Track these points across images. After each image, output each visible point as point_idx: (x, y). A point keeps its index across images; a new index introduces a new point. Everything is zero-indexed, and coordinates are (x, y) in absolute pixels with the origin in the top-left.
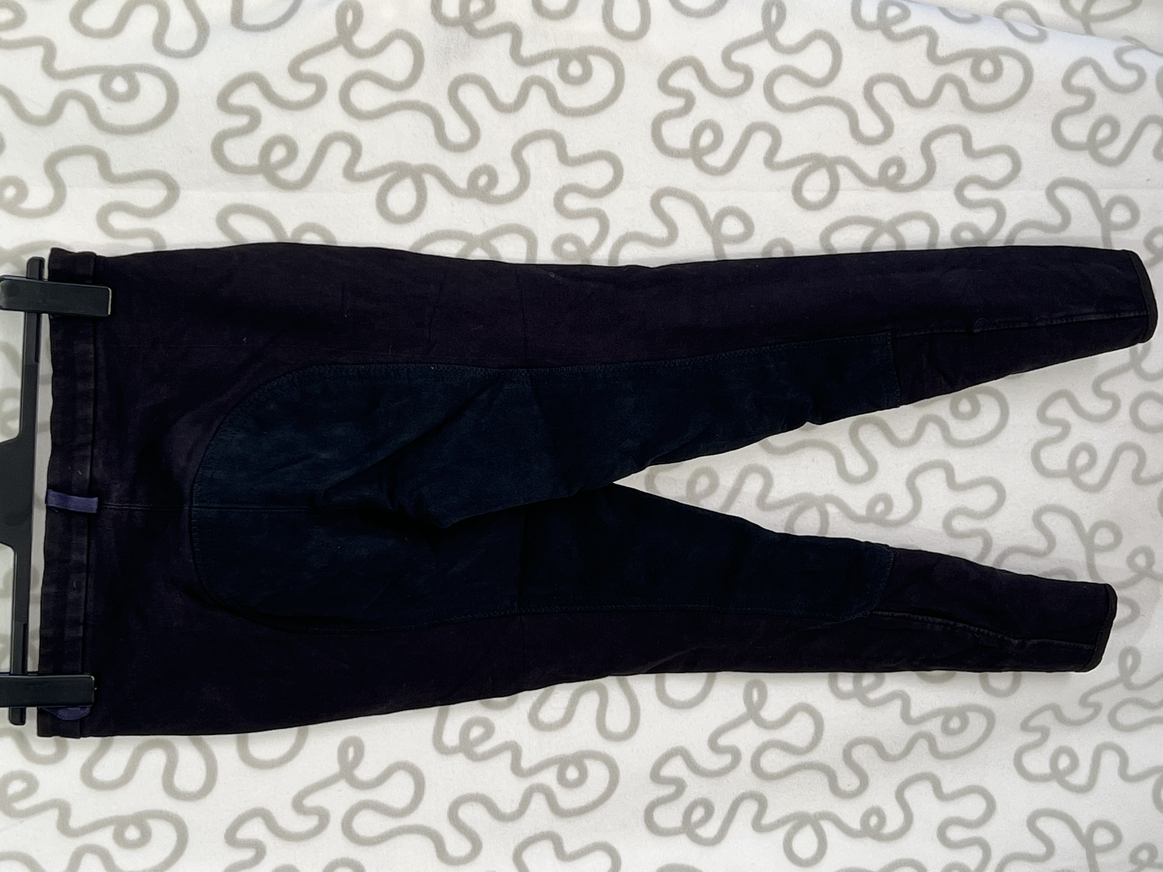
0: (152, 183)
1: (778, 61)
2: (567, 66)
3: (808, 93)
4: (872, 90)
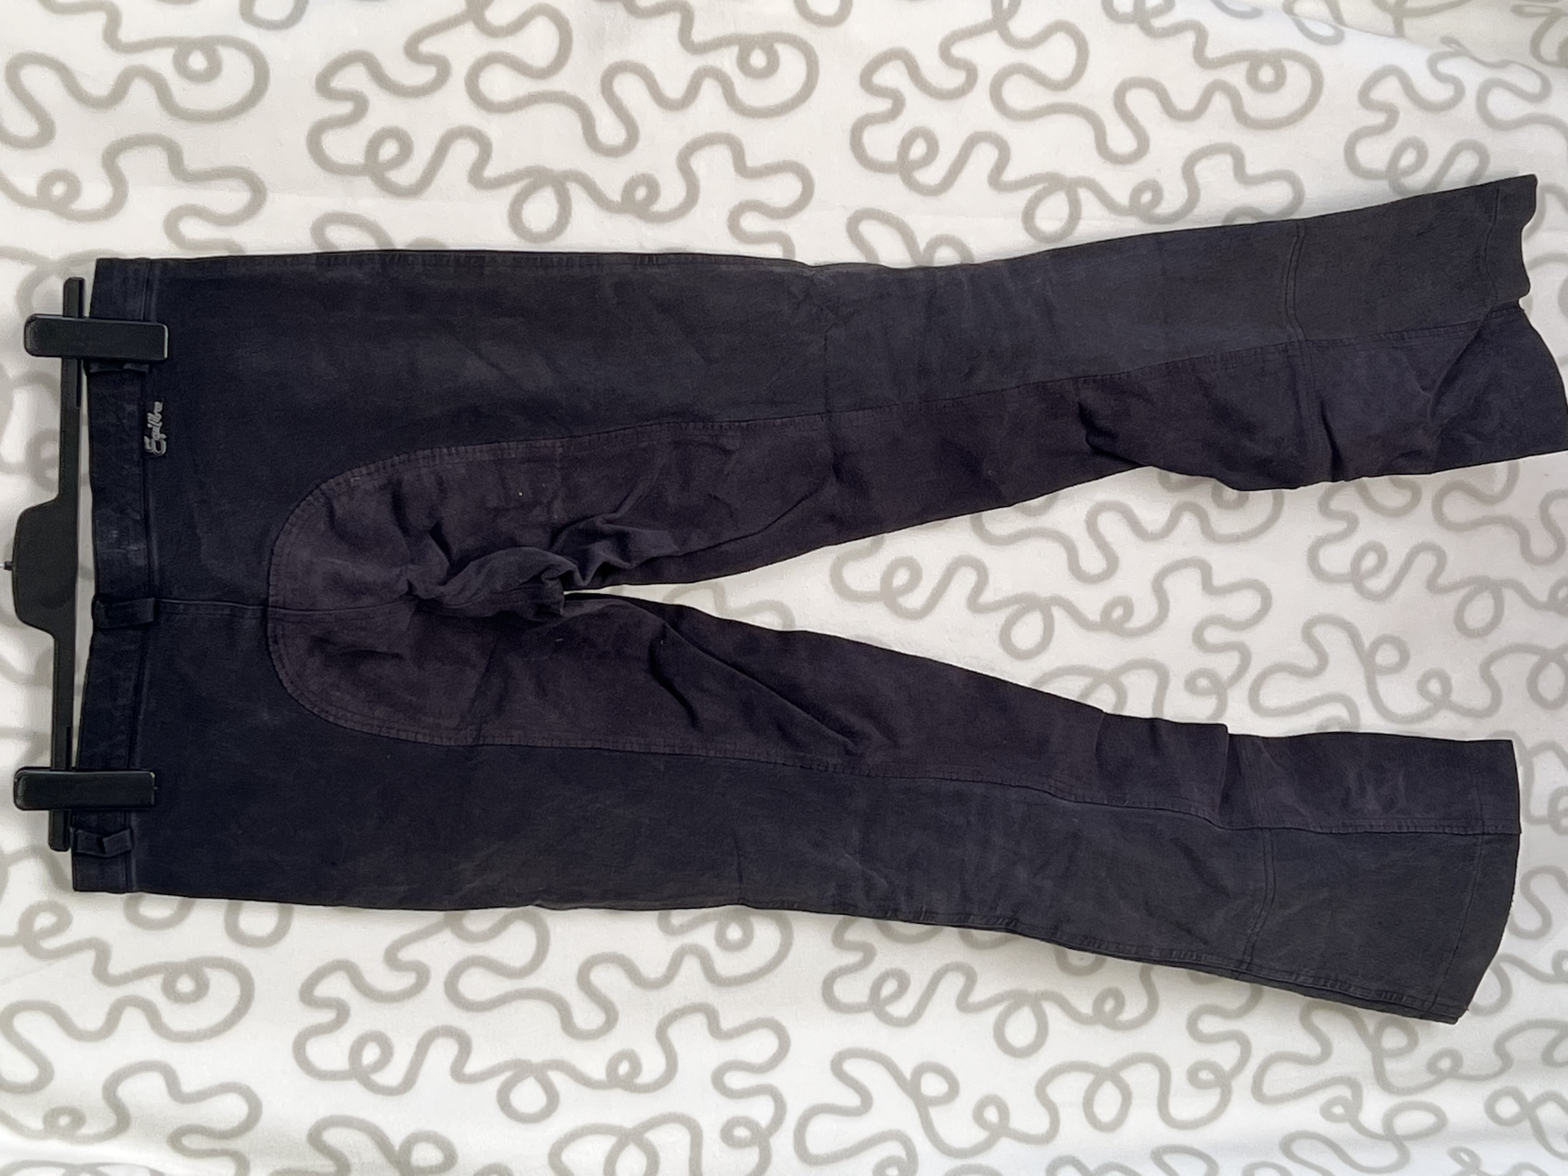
0: (234, 183)
1: (1009, 56)
2: (748, 55)
3: (1045, 97)
4: (1124, 96)
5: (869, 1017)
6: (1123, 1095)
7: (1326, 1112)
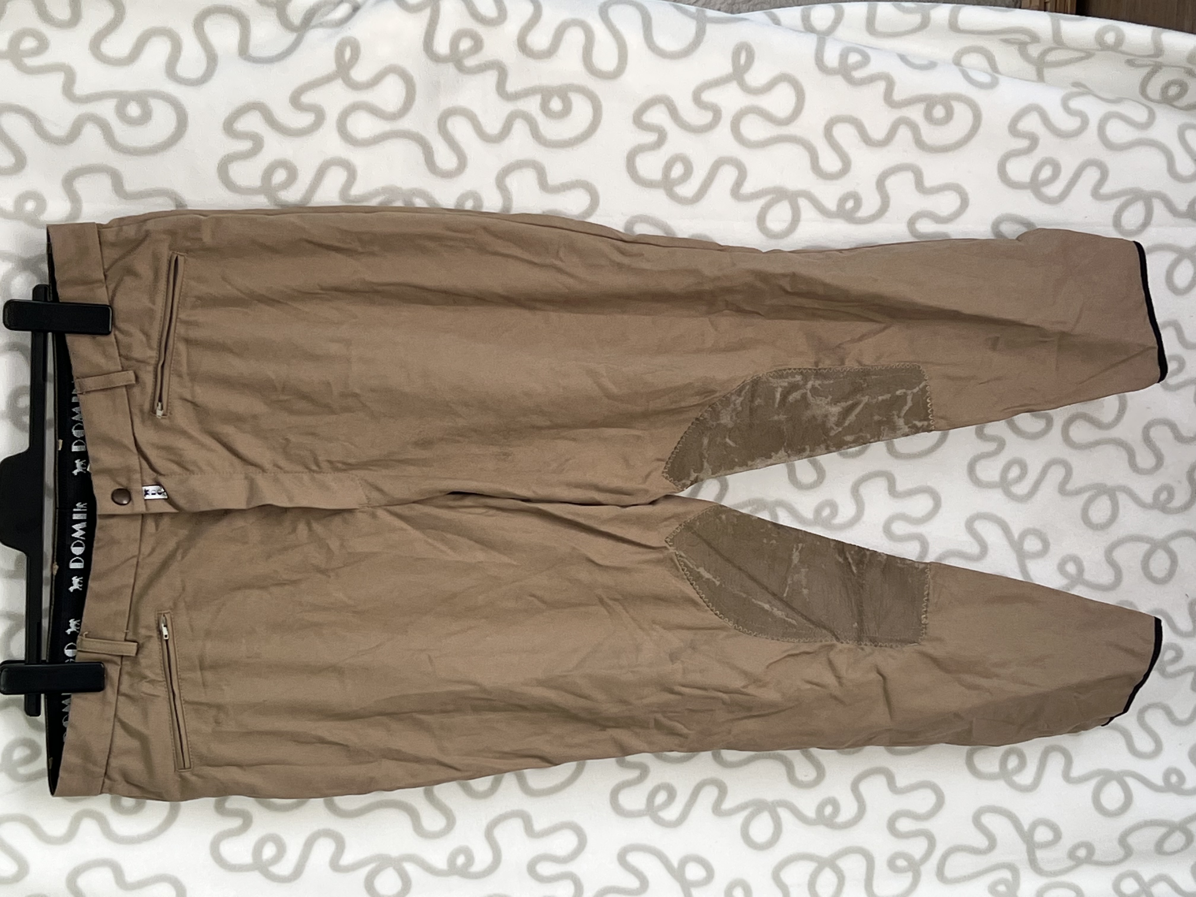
0: (161, 200)
1: (745, 100)
2: (549, 101)
3: (772, 131)
4: (832, 130)
5: (646, 821)
6: (838, 878)
7: (992, 890)
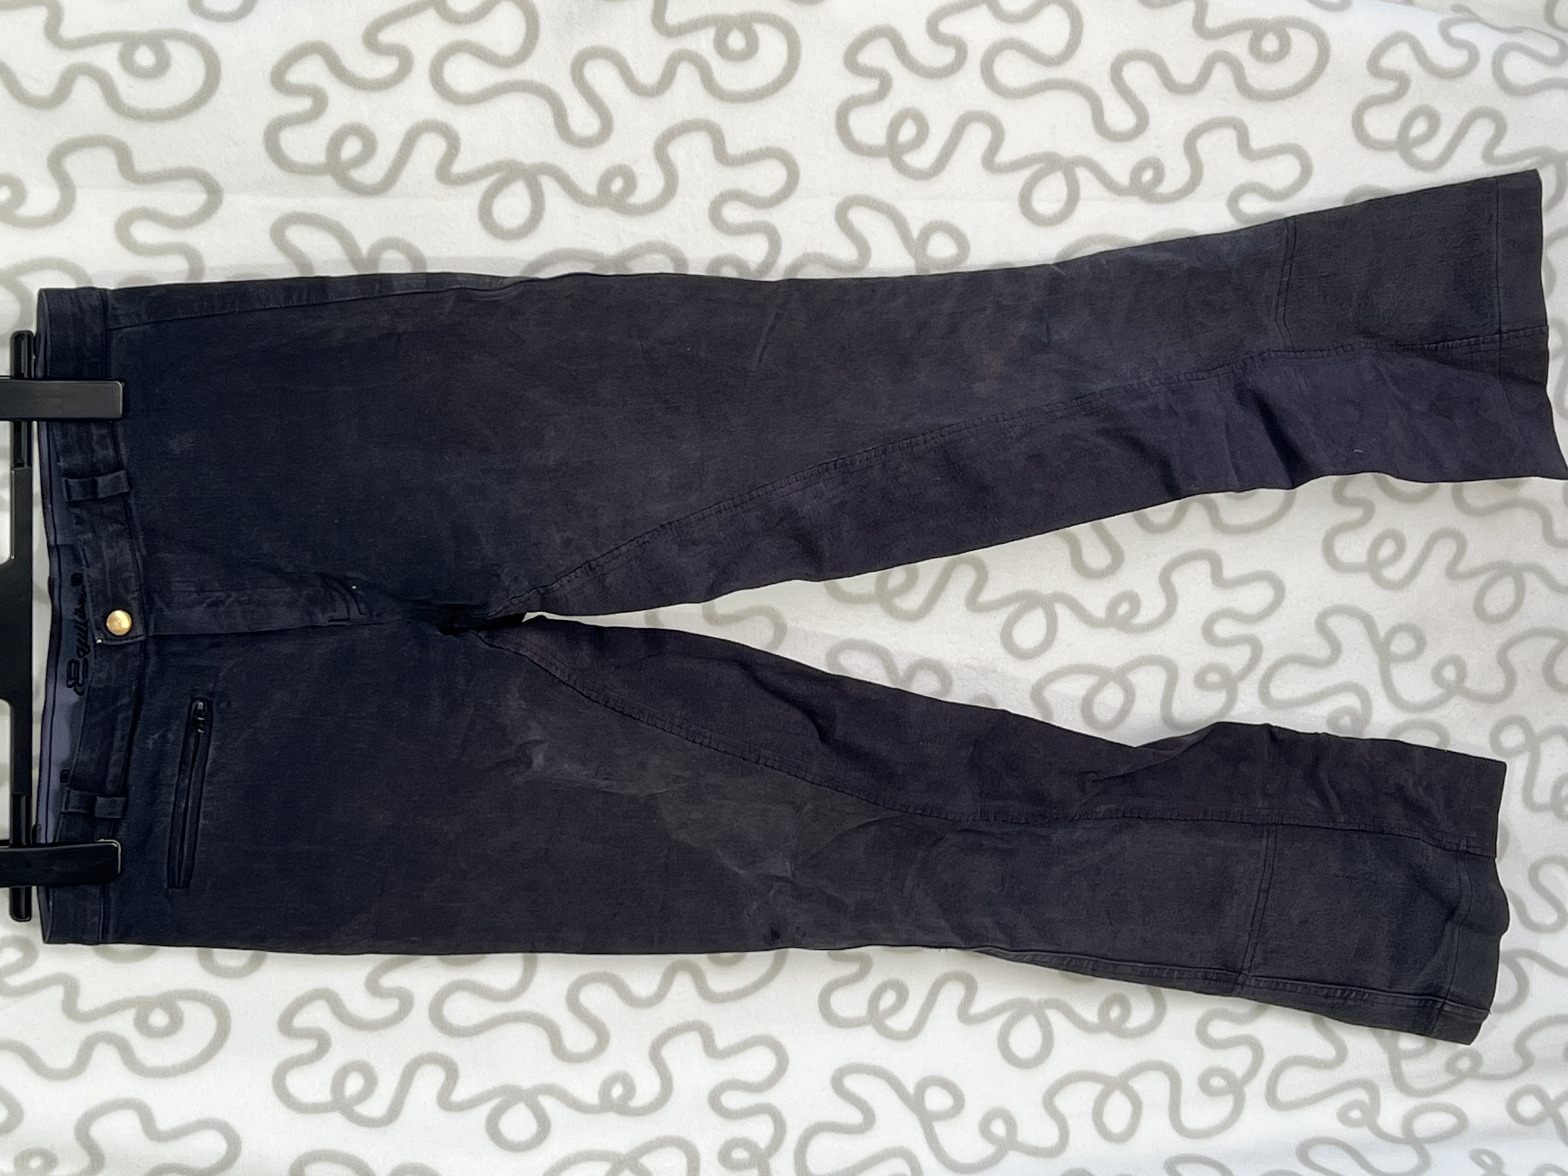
0: (185, 184)
1: (997, 31)
2: (726, 37)
3: (1039, 73)
4: (1121, 70)
5: (869, 1033)
6: (1133, 1104)
7: (1343, 1117)
